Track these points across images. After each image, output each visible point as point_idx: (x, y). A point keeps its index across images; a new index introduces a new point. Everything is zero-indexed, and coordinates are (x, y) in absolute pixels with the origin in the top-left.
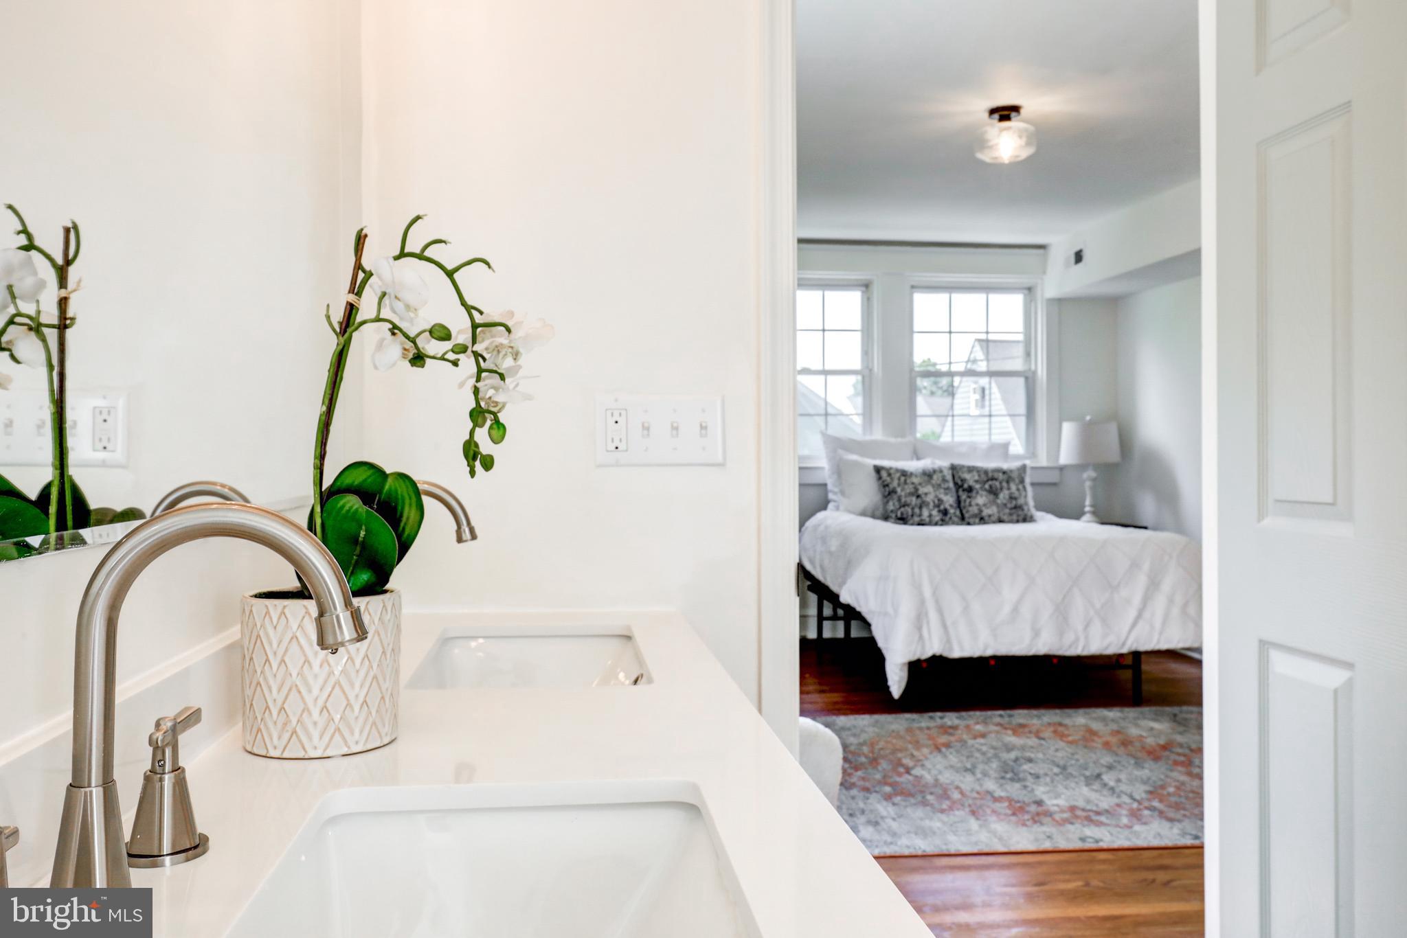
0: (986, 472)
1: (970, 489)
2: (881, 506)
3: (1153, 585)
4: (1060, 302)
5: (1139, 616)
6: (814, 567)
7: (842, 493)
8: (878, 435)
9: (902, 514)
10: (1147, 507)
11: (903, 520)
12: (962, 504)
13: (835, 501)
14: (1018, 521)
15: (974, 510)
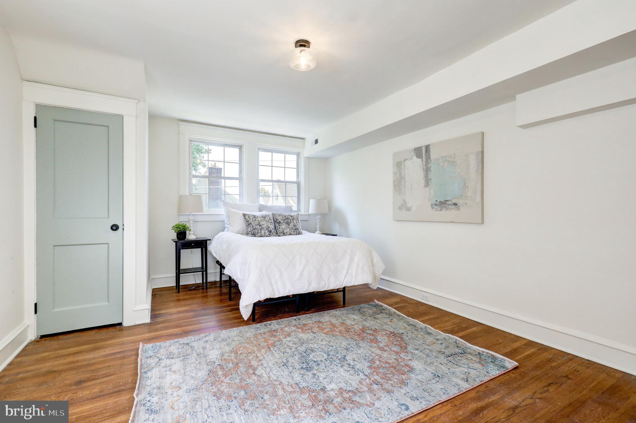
0: (285, 216)
1: (280, 223)
2: (246, 229)
3: (352, 260)
4: (309, 158)
5: (347, 273)
6: (217, 255)
7: (230, 224)
8: (245, 202)
9: (254, 232)
10: (336, 229)
11: (254, 235)
12: (277, 228)
13: (227, 228)
14: (296, 234)
15: (281, 230)
